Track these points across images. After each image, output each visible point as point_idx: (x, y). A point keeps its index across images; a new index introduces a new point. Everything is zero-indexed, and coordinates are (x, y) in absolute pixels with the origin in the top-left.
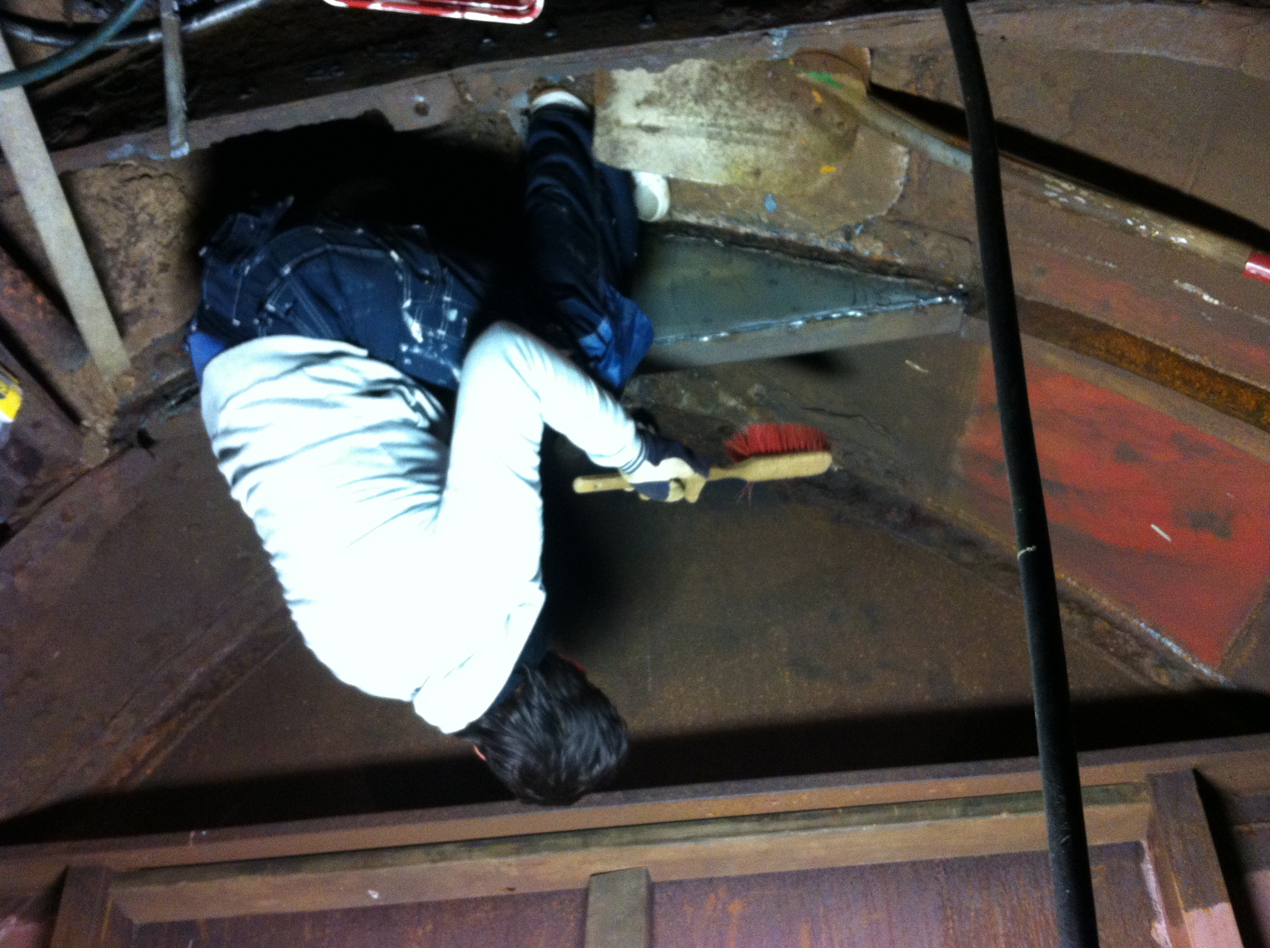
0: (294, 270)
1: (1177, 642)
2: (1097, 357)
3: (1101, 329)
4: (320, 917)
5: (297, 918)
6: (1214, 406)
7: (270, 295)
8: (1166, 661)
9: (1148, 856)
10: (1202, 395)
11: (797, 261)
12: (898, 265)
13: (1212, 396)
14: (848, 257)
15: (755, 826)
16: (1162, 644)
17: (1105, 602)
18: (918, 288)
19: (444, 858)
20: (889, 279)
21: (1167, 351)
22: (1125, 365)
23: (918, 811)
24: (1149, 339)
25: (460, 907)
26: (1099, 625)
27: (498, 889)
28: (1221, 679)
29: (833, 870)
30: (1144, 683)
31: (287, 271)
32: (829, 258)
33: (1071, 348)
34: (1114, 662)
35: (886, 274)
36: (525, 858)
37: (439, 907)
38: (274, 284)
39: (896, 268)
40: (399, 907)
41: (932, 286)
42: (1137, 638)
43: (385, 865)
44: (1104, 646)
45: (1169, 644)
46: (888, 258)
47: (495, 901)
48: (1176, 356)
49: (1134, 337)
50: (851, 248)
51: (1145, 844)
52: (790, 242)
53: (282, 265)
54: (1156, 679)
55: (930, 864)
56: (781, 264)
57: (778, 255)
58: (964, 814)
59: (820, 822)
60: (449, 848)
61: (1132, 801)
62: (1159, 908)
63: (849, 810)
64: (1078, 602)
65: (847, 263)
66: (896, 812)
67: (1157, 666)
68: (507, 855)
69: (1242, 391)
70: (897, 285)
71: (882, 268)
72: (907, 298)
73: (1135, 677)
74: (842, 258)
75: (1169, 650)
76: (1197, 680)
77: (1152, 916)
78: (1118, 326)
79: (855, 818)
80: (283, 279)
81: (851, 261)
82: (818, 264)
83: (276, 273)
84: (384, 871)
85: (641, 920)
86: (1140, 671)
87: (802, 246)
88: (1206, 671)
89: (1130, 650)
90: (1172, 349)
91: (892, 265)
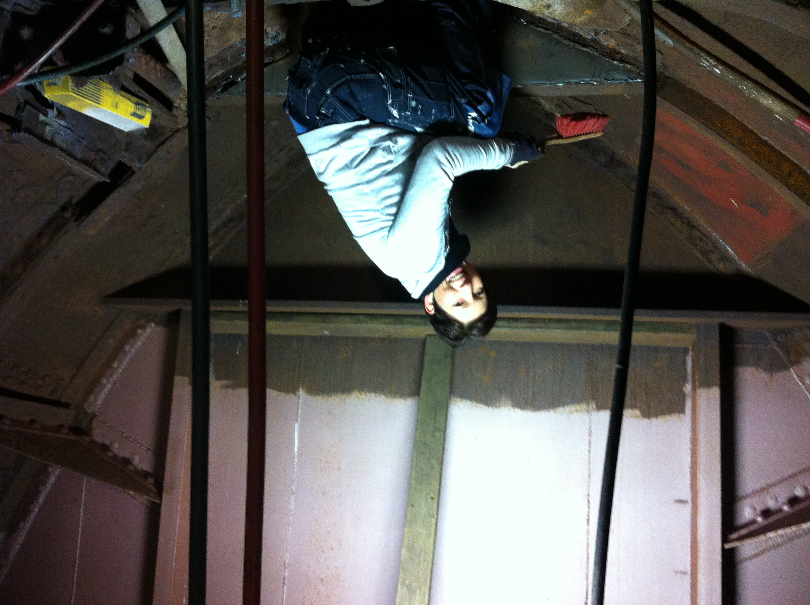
0: (332, 92)
1: (732, 249)
2: (715, 131)
3: (723, 112)
4: (301, 338)
5: (289, 338)
6: (767, 170)
7: (322, 105)
8: (724, 257)
9: (690, 353)
10: (763, 162)
11: (566, 42)
12: (622, 53)
13: (768, 164)
14: (594, 44)
15: (506, 323)
16: (725, 248)
17: (701, 221)
18: (630, 71)
19: (359, 322)
20: (615, 62)
21: (752, 132)
22: (728, 138)
23: (584, 325)
24: (745, 123)
25: (365, 340)
26: (696, 233)
27: (383, 335)
28: (750, 270)
29: (539, 344)
30: (711, 268)
31: (329, 92)
32: (584, 43)
33: (703, 123)
34: (698, 254)
35: (614, 59)
36: (397, 326)
37: (356, 339)
38: (323, 99)
39: (620, 56)
40: (337, 337)
41: (638, 71)
42: (713, 243)
43: (332, 322)
44: (695, 245)
45: (729, 248)
46: (617, 48)
47: (382, 340)
48: (757, 135)
49: (738, 120)
50: (597, 39)
51: (690, 348)
52: (564, 27)
53: (326, 89)
54: (717, 266)
55: (585, 345)
56: (557, 42)
57: (556, 36)
58: (605, 329)
59: (536, 325)
60: (361, 317)
61: (687, 333)
62: (690, 378)
63: (551, 320)
64: (688, 219)
65: (594, 48)
66: (573, 324)
67: (719, 259)
68: (390, 324)
69: (784, 162)
70: (619, 67)
71: (612, 54)
72: (623, 77)
73: (707, 264)
74: (592, 44)
75: (728, 251)
76: (738, 269)
77: (685, 380)
78: (731, 112)
79: (554, 325)
80: (327, 96)
81: (596, 46)
82: (577, 46)
83: (324, 93)
84: (331, 325)
85: (449, 360)
86: (709, 260)
87: (570, 32)
88: (744, 265)
89: (708, 248)
90: (755, 131)
91: (618, 53)
